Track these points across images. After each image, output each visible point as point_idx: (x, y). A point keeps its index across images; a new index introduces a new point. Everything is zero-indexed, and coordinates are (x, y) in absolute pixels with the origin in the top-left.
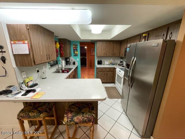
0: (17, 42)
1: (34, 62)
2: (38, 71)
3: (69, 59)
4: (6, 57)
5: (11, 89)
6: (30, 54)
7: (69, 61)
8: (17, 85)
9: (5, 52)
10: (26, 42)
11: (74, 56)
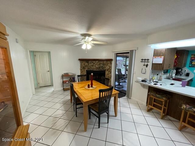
0: (156, 57)
1: (163, 68)
2: (158, 75)
3: (182, 69)
4: (149, 65)
5: (146, 80)
6: (162, 64)
7: (180, 72)
8: (149, 79)
9: (149, 62)
10: (163, 57)
11: (189, 66)
